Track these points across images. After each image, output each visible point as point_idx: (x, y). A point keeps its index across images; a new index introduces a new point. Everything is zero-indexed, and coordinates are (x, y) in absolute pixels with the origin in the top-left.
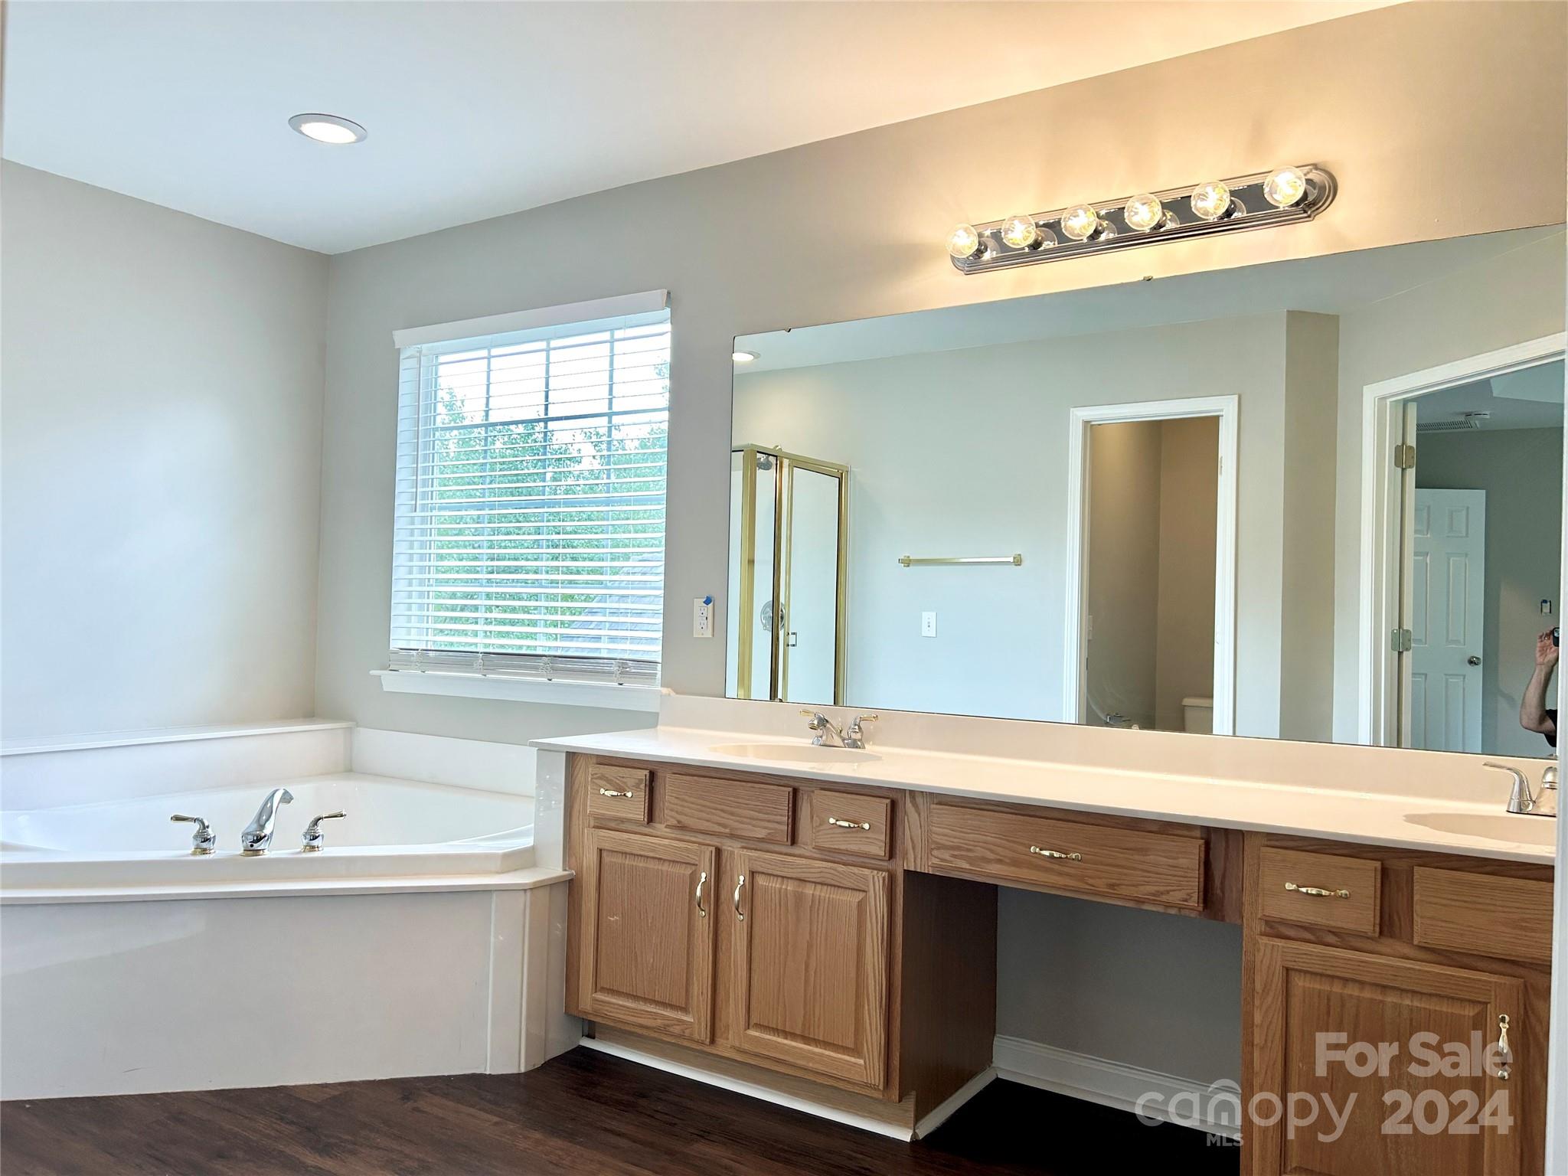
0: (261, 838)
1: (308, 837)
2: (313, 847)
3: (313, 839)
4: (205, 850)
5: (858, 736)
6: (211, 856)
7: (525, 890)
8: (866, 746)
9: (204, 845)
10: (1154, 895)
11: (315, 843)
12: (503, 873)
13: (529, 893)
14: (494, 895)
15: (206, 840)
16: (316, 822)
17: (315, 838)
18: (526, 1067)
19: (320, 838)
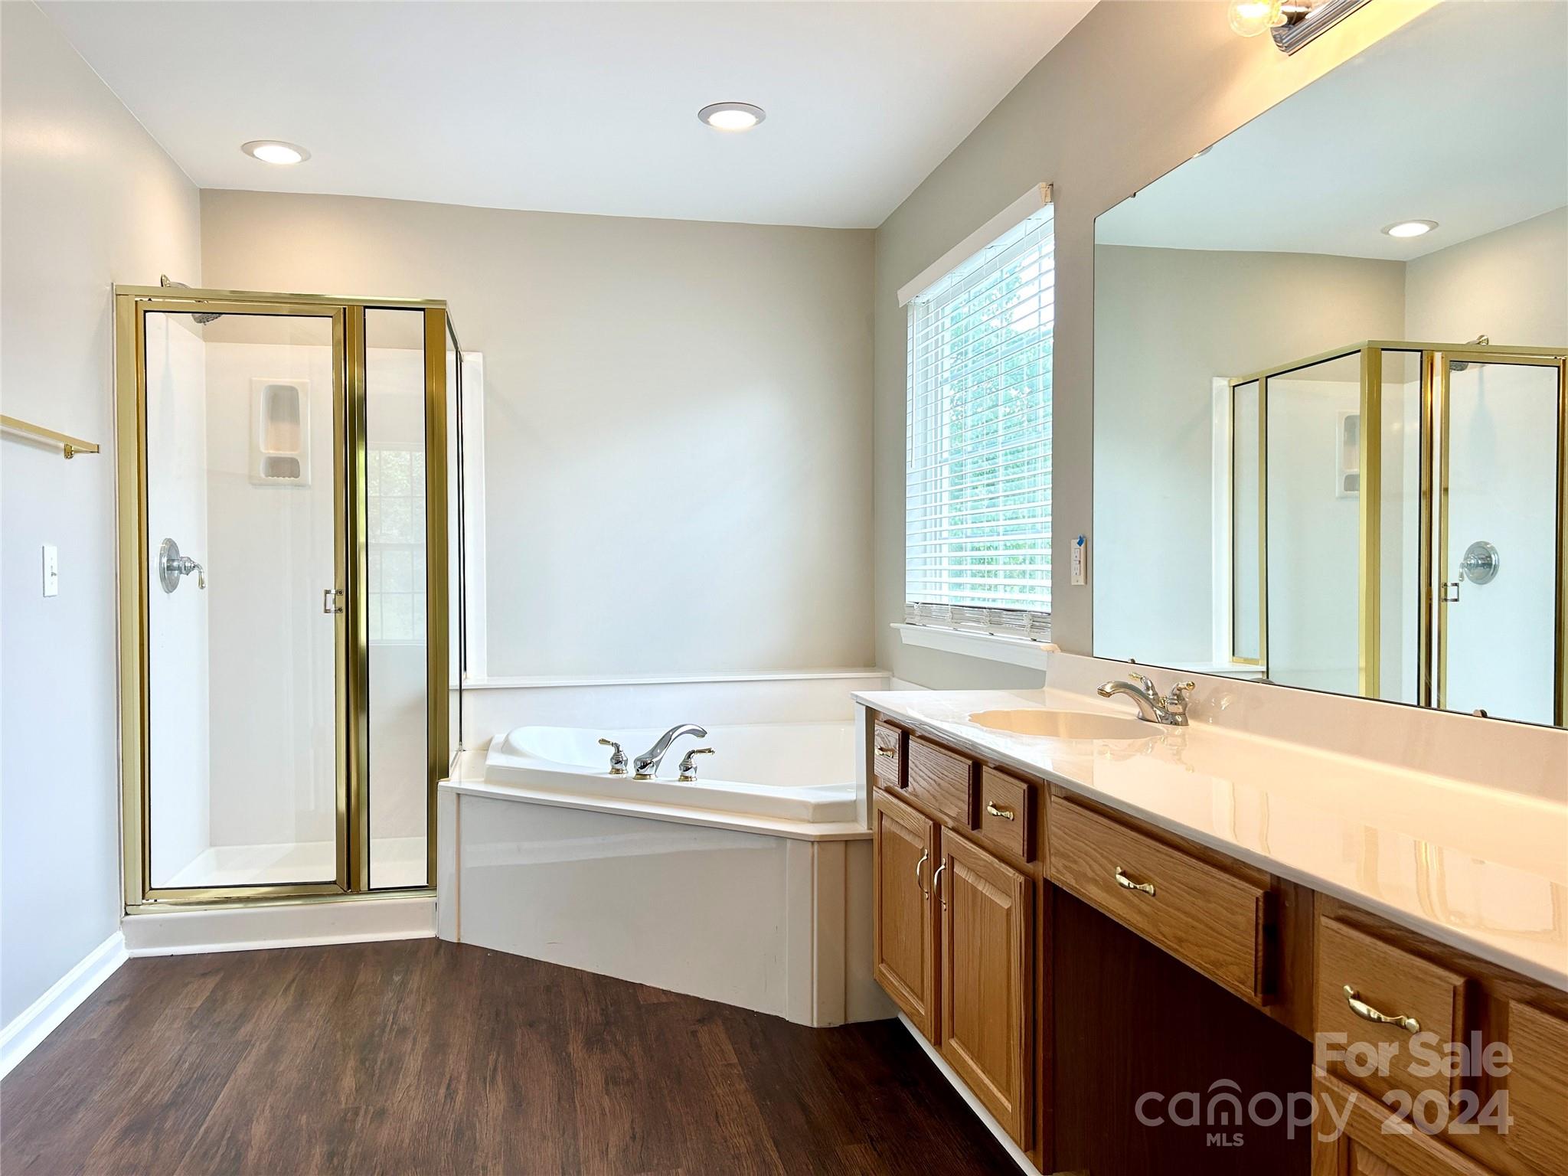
0: (647, 765)
1: (682, 768)
2: (687, 777)
3: (687, 770)
4: (618, 770)
5: (1179, 709)
6: (624, 776)
7: (813, 842)
8: (1190, 721)
9: (618, 766)
10: (1213, 964)
11: (687, 774)
12: (813, 823)
13: (816, 846)
14: (789, 843)
15: (618, 762)
16: (689, 755)
17: (687, 769)
18: (818, 1022)
19: (692, 770)
